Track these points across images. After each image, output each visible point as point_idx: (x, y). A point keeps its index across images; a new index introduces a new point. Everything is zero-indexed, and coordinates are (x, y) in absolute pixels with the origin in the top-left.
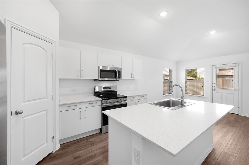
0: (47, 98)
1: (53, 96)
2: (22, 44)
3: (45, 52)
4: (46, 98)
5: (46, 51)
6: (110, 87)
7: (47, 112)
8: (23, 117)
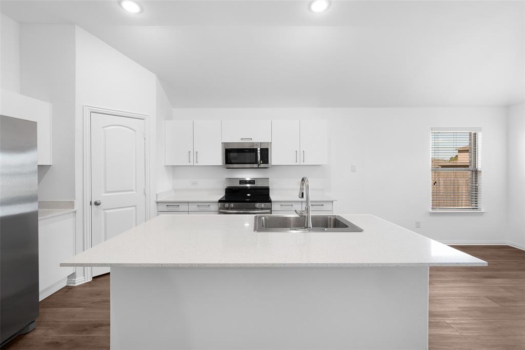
0: (136, 191)
1: (144, 189)
2: (103, 128)
3: (133, 131)
4: (134, 190)
5: (135, 131)
6: (254, 181)
7: (136, 209)
8: (104, 210)
